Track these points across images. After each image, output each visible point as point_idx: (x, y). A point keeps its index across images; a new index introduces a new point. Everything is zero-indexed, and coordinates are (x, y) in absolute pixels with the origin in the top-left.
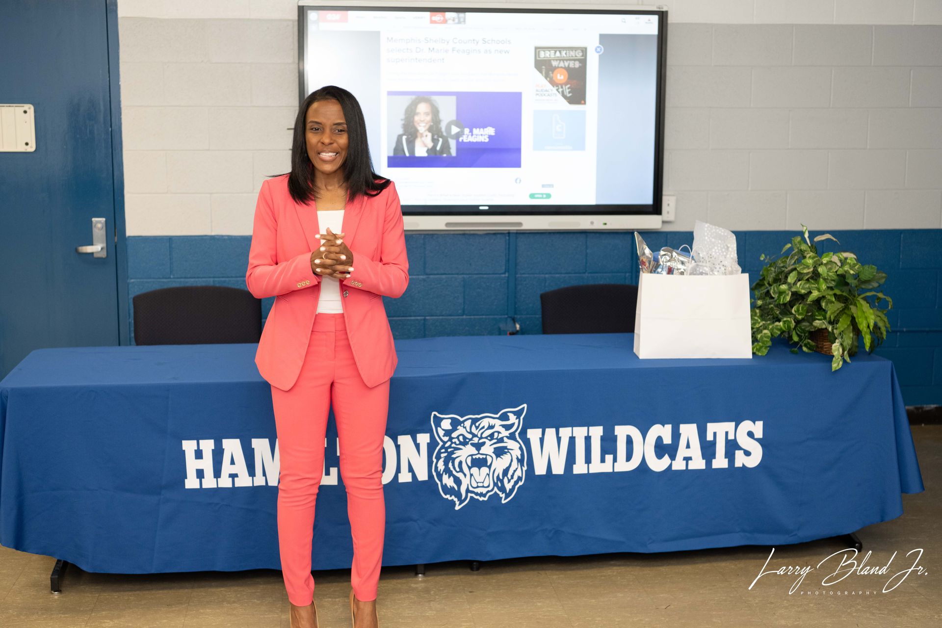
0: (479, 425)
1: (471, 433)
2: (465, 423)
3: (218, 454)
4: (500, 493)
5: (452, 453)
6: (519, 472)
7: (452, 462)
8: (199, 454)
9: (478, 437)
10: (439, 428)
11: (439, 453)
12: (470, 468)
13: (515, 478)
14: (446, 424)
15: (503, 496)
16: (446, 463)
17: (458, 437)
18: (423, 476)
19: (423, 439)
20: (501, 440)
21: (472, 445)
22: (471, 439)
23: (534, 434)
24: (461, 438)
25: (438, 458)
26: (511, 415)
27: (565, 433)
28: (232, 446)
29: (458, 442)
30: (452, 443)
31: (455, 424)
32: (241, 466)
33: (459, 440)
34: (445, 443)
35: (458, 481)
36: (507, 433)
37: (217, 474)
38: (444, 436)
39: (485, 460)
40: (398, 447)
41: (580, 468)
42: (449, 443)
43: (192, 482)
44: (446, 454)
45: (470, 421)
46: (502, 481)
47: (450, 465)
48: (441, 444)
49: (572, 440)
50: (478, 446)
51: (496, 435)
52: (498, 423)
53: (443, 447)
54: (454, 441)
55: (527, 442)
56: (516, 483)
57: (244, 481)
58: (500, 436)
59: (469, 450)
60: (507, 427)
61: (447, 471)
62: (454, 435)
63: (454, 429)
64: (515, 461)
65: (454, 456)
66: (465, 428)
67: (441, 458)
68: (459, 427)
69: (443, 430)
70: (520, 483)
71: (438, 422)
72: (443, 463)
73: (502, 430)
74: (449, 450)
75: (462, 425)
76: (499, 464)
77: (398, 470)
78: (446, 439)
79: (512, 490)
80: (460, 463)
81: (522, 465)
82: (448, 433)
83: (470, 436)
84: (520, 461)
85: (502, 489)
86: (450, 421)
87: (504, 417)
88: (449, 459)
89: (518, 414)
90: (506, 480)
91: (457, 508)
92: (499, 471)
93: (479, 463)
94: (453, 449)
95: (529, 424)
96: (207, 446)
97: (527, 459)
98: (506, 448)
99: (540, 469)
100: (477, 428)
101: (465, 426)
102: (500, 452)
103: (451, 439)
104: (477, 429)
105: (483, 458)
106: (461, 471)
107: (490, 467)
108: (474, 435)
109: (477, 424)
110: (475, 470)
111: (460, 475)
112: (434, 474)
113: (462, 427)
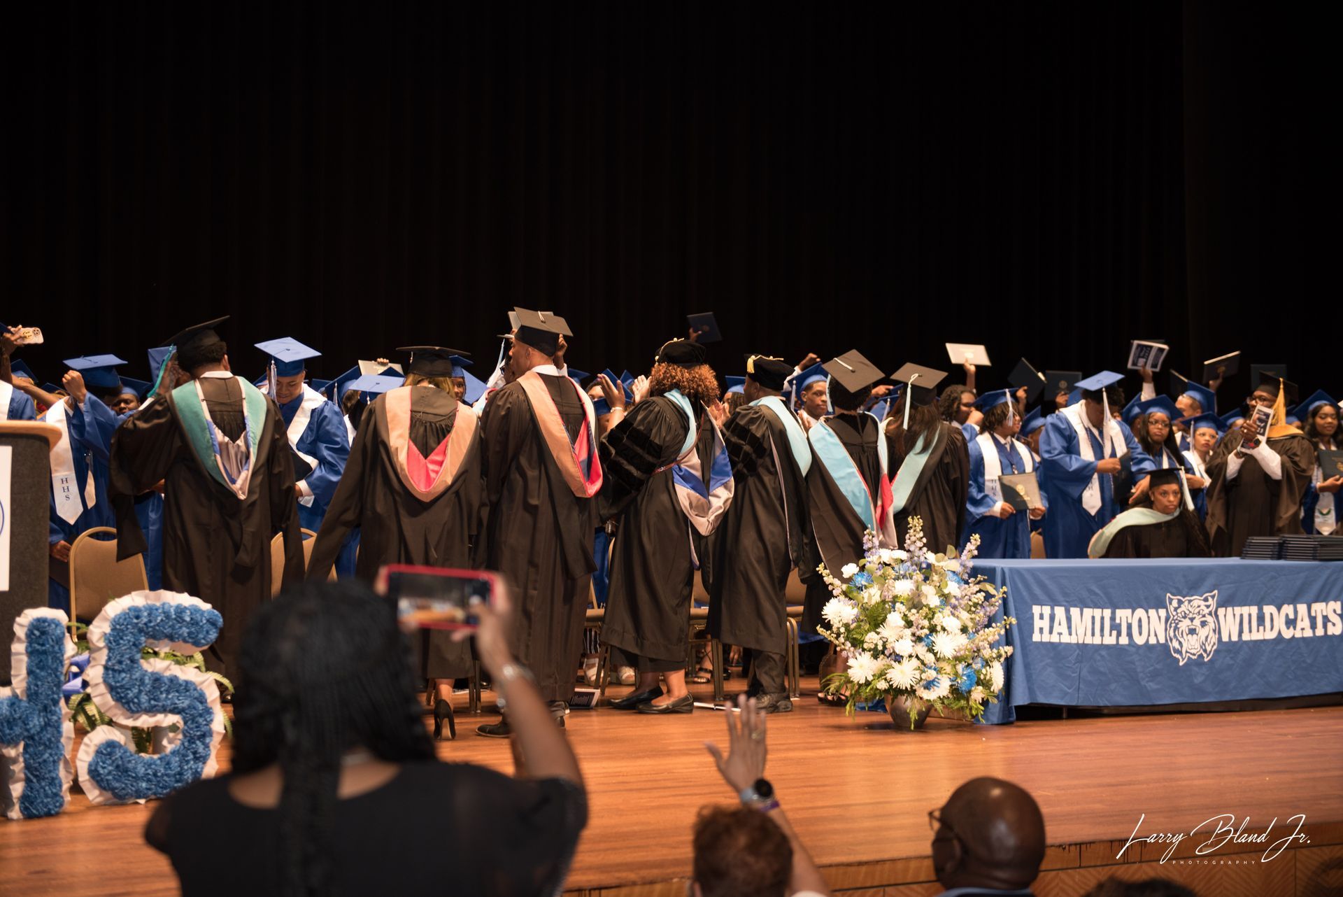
3: (1052, 618)
4: (1203, 653)
5: (1177, 624)
6: (1214, 639)
8: (1041, 617)
11: (1171, 623)
12: (1187, 635)
13: (1212, 644)
14: (1175, 603)
15: (1205, 655)
16: (1174, 632)
18: (1162, 641)
19: (1162, 612)
20: (1204, 616)
23: (1221, 611)
24: (1183, 613)
25: (1170, 627)
26: (1210, 599)
27: (1238, 610)
28: (1060, 612)
31: (1180, 602)
32: (1064, 629)
35: (1180, 643)
36: (1206, 611)
37: (1051, 632)
39: (1195, 629)
41: (1246, 637)
43: (1036, 637)
46: (1205, 645)
49: (1241, 615)
50: (1192, 619)
51: (1201, 612)
52: (1203, 603)
53: (1173, 620)
55: (1217, 616)
56: (1213, 647)
57: (1066, 639)
58: (1204, 613)
59: (1187, 622)
60: (1208, 607)
61: (1175, 635)
62: (1179, 611)
63: (1179, 607)
64: (1211, 631)
70: (1215, 647)
71: (1171, 600)
73: (1204, 608)
76: (1203, 633)
78: (1174, 613)
79: (1210, 652)
80: (1182, 631)
81: (1215, 633)
84: (1214, 631)
85: (1205, 651)
86: (1176, 601)
87: (1206, 600)
88: (1176, 628)
89: (1213, 597)
90: (1207, 644)
91: (1181, 664)
92: (1203, 638)
93: (1192, 631)
95: (1220, 605)
96: (1047, 610)
97: (1218, 631)
98: (1206, 621)
99: (1225, 639)
102: (1204, 624)
103: (1177, 614)
106: (1182, 636)
107: (1197, 635)
110: (1190, 636)
111: (1181, 640)
112: (1168, 638)
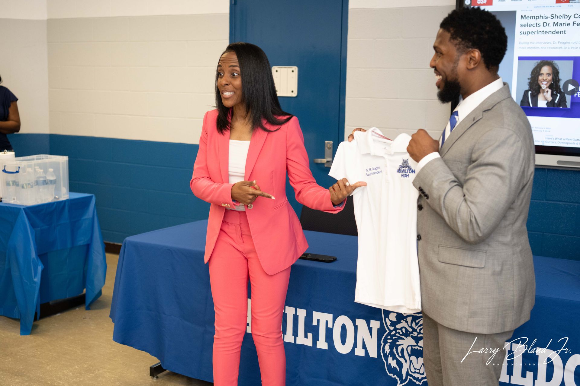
0: (419, 322)
1: (411, 327)
2: (407, 318)
7: (395, 348)
9: (417, 332)
10: (387, 319)
17: (401, 329)
21: (413, 337)
22: (411, 333)
29: (401, 333)
30: (396, 333)
33: (402, 331)
34: (391, 331)
38: (390, 326)
40: (356, 327)
42: (393, 333)
44: (391, 341)
45: (411, 317)
47: (394, 350)
48: (388, 331)
54: (398, 331)
65: (398, 343)
66: (407, 322)
67: (387, 343)
68: (402, 321)
69: (390, 320)
72: (389, 347)
74: (394, 338)
75: (405, 320)
77: (355, 346)
82: (393, 324)
83: (411, 330)
94: (397, 338)
100: (417, 324)
101: (407, 321)
104: (416, 326)
105: (420, 349)
108: (414, 330)
109: (417, 321)
113: (405, 321)
